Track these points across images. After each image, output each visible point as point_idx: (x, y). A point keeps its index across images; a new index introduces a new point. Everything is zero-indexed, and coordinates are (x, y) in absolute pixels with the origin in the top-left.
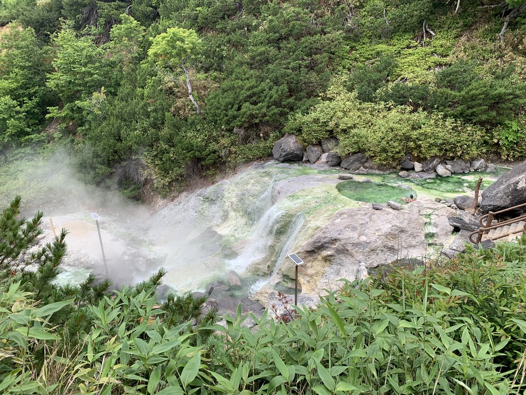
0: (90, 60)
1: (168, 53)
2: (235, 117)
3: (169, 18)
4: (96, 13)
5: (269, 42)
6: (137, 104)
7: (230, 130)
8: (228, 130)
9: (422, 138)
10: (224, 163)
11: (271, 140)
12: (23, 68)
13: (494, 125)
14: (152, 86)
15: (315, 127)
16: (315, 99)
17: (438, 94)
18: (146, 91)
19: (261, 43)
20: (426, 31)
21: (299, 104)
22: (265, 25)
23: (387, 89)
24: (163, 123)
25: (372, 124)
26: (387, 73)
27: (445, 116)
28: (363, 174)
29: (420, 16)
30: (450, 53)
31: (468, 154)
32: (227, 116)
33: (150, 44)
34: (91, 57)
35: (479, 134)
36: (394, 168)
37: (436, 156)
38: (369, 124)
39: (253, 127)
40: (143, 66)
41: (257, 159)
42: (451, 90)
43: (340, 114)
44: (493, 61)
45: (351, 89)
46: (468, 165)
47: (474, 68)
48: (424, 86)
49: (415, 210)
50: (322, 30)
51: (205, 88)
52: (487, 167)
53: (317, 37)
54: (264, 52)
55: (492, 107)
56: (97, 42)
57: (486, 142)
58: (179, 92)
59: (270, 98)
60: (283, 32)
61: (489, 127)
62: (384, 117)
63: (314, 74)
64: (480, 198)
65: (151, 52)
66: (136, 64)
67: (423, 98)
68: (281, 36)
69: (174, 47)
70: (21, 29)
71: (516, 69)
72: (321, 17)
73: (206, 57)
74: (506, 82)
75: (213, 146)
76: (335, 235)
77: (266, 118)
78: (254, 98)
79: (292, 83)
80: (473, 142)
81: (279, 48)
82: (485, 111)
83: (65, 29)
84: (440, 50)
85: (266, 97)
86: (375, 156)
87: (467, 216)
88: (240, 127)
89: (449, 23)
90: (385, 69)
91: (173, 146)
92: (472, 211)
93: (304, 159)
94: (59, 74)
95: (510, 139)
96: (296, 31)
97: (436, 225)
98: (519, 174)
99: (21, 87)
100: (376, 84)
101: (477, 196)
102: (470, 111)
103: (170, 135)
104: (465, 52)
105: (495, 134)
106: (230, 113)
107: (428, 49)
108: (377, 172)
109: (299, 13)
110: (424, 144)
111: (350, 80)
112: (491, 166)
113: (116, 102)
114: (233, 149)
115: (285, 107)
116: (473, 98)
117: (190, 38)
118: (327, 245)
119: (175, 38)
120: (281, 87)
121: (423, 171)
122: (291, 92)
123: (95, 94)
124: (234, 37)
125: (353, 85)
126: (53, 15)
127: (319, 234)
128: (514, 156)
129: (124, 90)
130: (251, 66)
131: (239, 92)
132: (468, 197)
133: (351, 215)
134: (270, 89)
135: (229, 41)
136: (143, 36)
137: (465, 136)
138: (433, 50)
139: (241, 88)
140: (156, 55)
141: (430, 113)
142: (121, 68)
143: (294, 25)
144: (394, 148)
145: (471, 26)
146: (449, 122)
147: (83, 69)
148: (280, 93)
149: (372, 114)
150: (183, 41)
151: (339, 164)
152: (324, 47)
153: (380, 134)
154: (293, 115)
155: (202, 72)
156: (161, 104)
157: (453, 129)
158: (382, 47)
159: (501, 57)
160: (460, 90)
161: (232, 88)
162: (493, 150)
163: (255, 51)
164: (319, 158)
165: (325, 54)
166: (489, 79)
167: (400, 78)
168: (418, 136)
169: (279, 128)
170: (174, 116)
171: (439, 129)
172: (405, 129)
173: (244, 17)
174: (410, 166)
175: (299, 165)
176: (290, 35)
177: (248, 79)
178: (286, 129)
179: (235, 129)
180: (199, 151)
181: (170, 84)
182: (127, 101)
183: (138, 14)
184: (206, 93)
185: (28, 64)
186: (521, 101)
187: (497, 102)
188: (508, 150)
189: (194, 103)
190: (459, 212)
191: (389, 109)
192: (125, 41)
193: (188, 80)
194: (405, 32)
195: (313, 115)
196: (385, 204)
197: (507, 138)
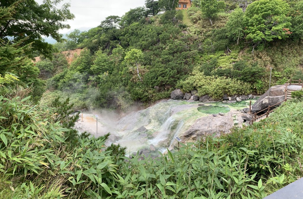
0: (105, 61)
1: (131, 58)
2: (155, 82)
3: (133, 46)
4: (109, 44)
5: (170, 54)
6: (119, 77)
7: (153, 87)
8: (152, 87)
9: (230, 88)
10: (150, 100)
11: (170, 91)
12: (85, 62)
13: (254, 82)
14: (125, 70)
15: (188, 86)
16: (188, 75)
17: (234, 72)
18: (122, 73)
19: (166, 54)
20: (228, 50)
21: (181, 77)
22: (168, 48)
23: (215, 71)
24: (127, 84)
25: (211, 84)
26: (214, 65)
27: (237, 80)
28: (209, 103)
29: (226, 45)
30: (237, 58)
31: (246, 93)
32: (152, 82)
33: (125, 55)
34: (105, 60)
35: (249, 86)
36: (220, 100)
37: (235, 94)
38: (209, 84)
39: (162, 86)
40: (123, 63)
41: (164, 98)
42: (238, 70)
43: (198, 81)
44: (251, 61)
45: (201, 71)
46: (247, 97)
47: (245, 63)
48: (229, 69)
49: (230, 115)
50: (190, 50)
51: (144, 72)
52: (253, 97)
53: (188, 52)
54: (167, 58)
55: (252, 76)
56: (108, 55)
57: (252, 88)
58: (134, 73)
59: (170, 75)
60: (175, 50)
61: (252, 83)
62: (215, 81)
63: (187, 66)
64: (251, 108)
65: (125, 58)
66: (120, 63)
67: (229, 74)
68: (174, 52)
69: (133, 56)
70: (87, 50)
71: (258, 63)
72: (189, 45)
73: (145, 60)
74: (256, 67)
75: (146, 94)
76: (197, 128)
77: (168, 83)
78: (163, 75)
79: (179, 69)
80: (247, 88)
81: (174, 56)
82: (250, 78)
83: (100, 50)
84: (234, 57)
85: (168, 74)
86: (213, 96)
87: (248, 115)
88: (157, 85)
89: (235, 47)
90: (214, 64)
91: (130, 93)
92: (250, 113)
93: (184, 98)
94: (95, 65)
95: (259, 87)
96: (180, 50)
97: (238, 120)
98: (263, 98)
99: (83, 69)
100: (211, 69)
101: (250, 108)
102: (245, 78)
103: (129, 89)
104: (242, 57)
105: (254, 85)
106: (153, 80)
107: (230, 56)
108: (214, 102)
109: (181, 43)
110: (231, 90)
111: (201, 68)
112: (255, 96)
113: (111, 76)
114: (154, 94)
115: (176, 78)
116: (246, 73)
117: (139, 53)
118: (194, 133)
119: (134, 53)
120: (174, 71)
121: (232, 100)
122: (178, 72)
123: (105, 73)
124: (156, 52)
125: (202, 70)
126: (97, 45)
127: (191, 128)
128: (261, 93)
129: (115, 72)
130: (162, 63)
131: (157, 72)
132: (248, 108)
133: (204, 119)
134: (170, 71)
135: (154, 54)
136: (124, 52)
137: (245, 86)
138: (231, 56)
139: (158, 71)
140: (127, 59)
141: (232, 79)
142: (115, 64)
143: (179, 48)
144: (219, 92)
145: (243, 49)
146: (239, 81)
147: (103, 64)
148: (174, 73)
149: (210, 80)
150: (136, 54)
151: (198, 100)
152: (190, 56)
153: (214, 87)
154: (179, 81)
155: (143, 66)
156: (127, 77)
157: (240, 84)
158: (212, 56)
159: (253, 59)
160: (241, 71)
161: (154, 71)
162: (254, 91)
163: (164, 57)
164: (190, 98)
165: (191, 58)
166: (250, 66)
167: (219, 67)
168: (229, 87)
169: (173, 86)
170: (131, 82)
171: (236, 84)
172: (223, 85)
173: (160, 45)
174: (227, 99)
175: (182, 100)
176: (178, 51)
177: (161, 68)
178: (176, 87)
179: (155, 87)
180: (140, 95)
181: (131, 70)
182: (115, 76)
183: (123, 44)
184: (144, 73)
185: (86, 61)
186: (261, 74)
187: (253, 74)
188: (259, 91)
189: (140, 77)
190: (245, 114)
191: (216, 78)
192: (117, 54)
193: (137, 69)
194: (219, 50)
195: (187, 81)
196: (218, 114)
197: (258, 86)
